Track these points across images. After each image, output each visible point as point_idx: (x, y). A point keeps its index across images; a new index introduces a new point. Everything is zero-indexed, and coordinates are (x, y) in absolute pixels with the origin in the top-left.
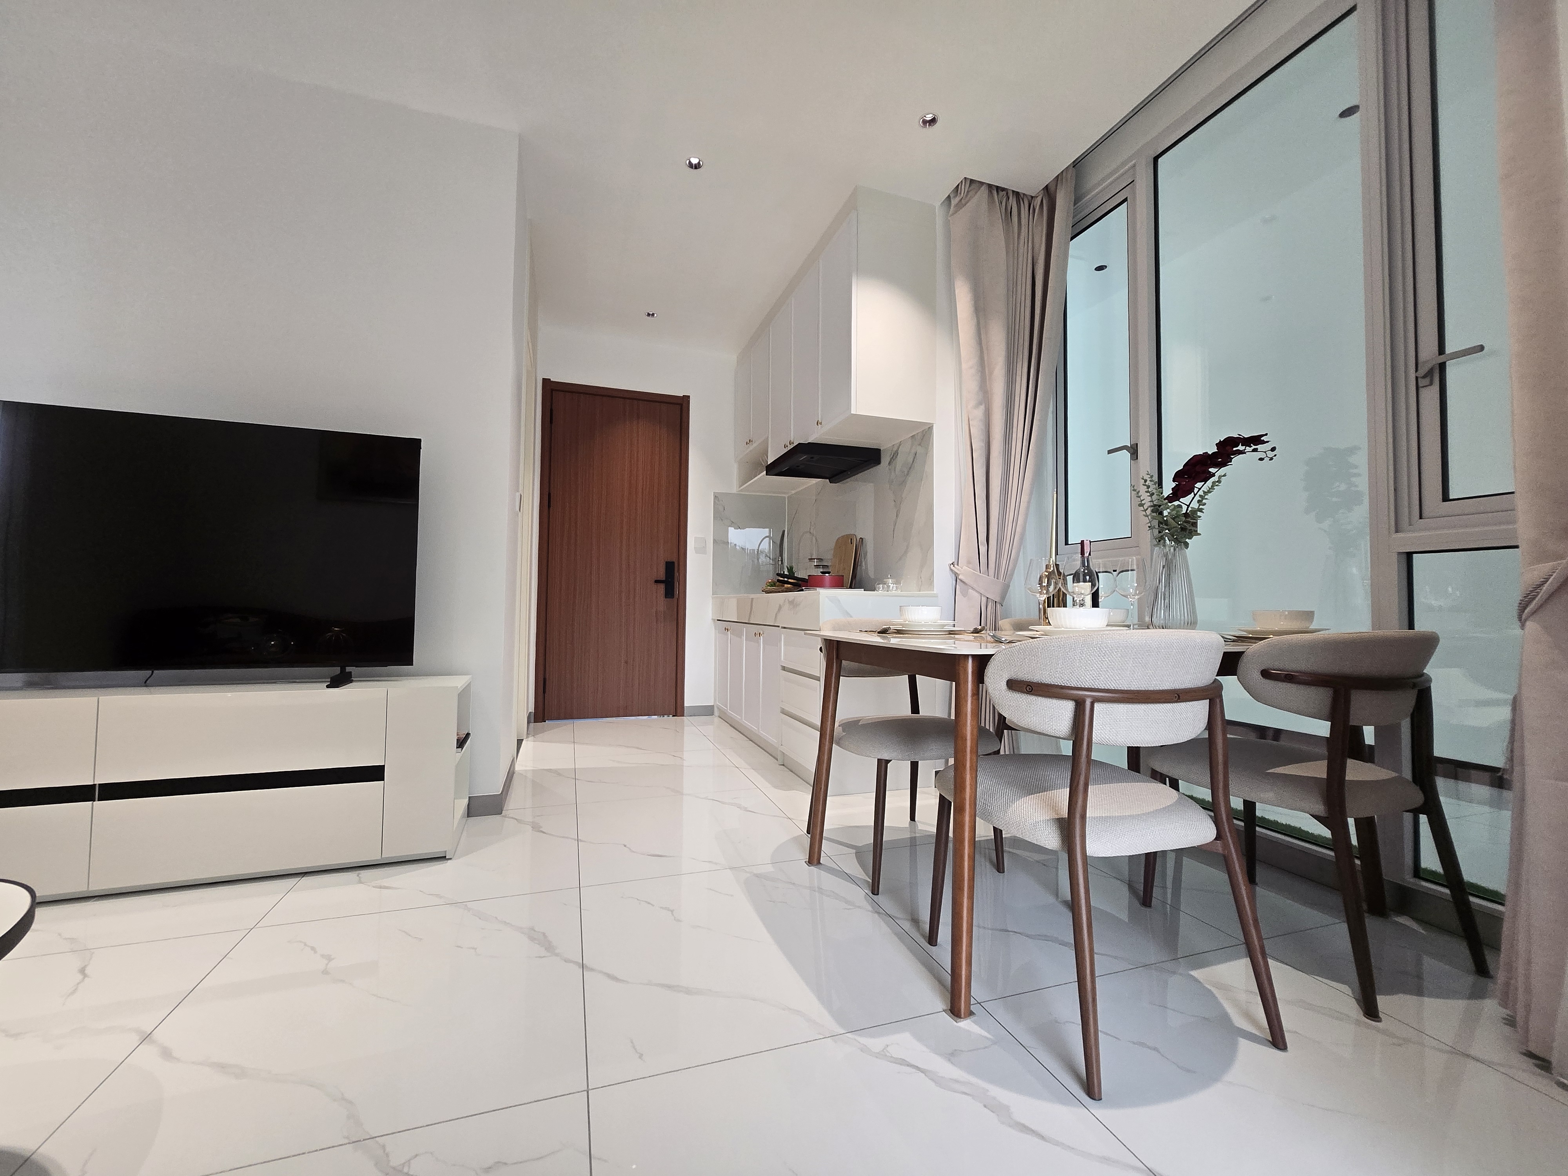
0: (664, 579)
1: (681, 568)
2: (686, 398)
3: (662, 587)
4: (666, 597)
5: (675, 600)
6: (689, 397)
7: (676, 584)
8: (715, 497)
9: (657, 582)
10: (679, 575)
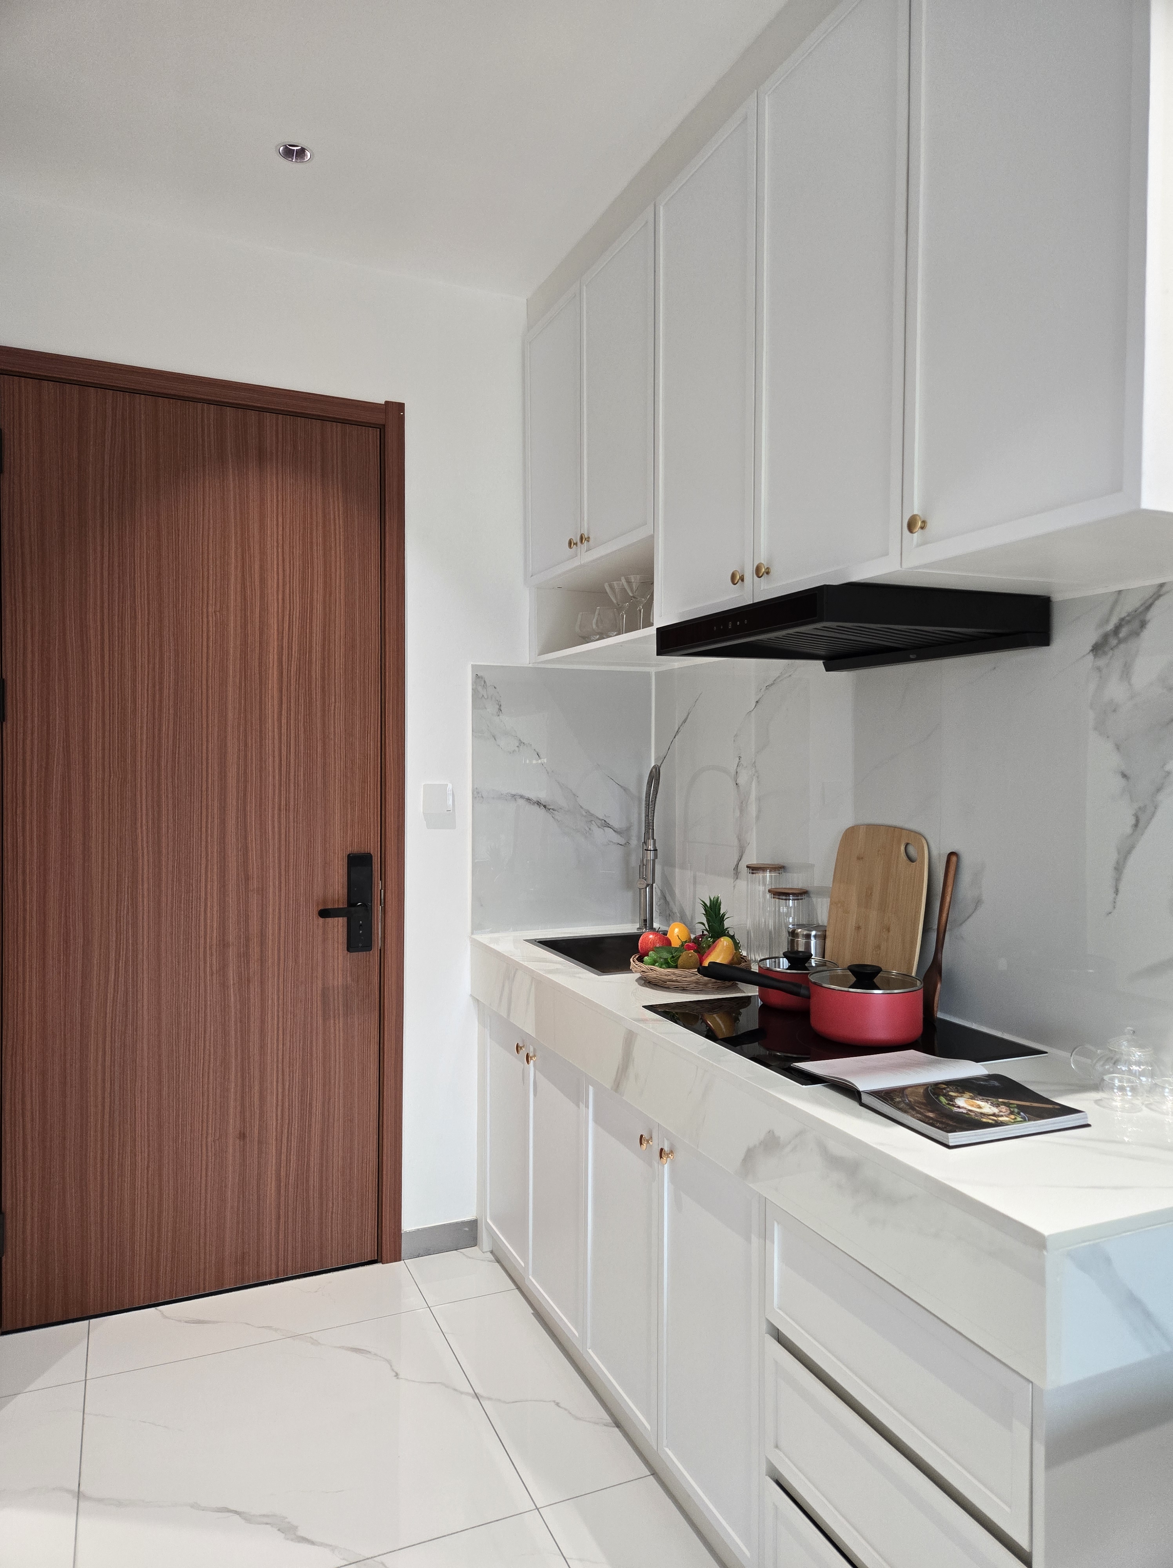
0: (343, 904)
1: (391, 873)
2: (395, 411)
3: (339, 924)
4: (348, 950)
5: (375, 951)
6: (401, 407)
7: (378, 910)
8: (479, 679)
9: (324, 913)
10: (385, 887)
